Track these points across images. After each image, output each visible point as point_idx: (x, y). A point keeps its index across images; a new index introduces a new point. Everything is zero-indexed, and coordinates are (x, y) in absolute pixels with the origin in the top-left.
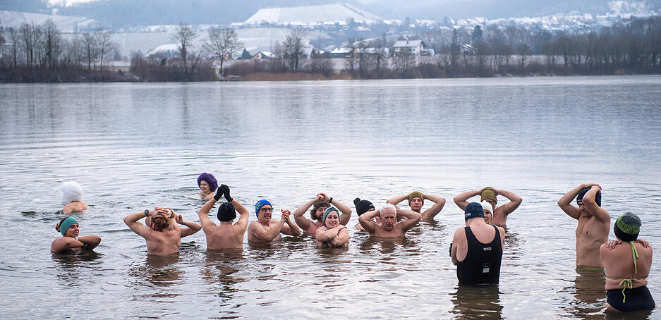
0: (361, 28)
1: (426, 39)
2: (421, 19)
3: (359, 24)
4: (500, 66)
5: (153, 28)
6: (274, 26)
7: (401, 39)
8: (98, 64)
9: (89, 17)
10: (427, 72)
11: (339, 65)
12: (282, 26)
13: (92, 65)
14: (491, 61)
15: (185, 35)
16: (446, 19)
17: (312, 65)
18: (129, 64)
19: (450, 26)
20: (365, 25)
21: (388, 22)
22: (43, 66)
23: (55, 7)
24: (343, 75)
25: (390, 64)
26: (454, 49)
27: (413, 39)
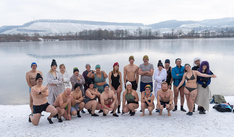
0: (202, 28)
1: (216, 30)
2: (214, 26)
3: (202, 27)
4: (233, 35)
5: (162, 29)
6: (185, 28)
7: (211, 30)
8: (158, 36)
9: (151, 27)
10: (218, 37)
11: (201, 35)
12: (186, 28)
13: (157, 36)
14: (231, 34)
15: (173, 30)
16: (219, 26)
17: (196, 36)
18: (163, 36)
19: (220, 27)
20: (203, 27)
21: (207, 27)
22: (148, 36)
23: (145, 25)
24: (201, 37)
25: (211, 35)
26: (222, 32)
27: (214, 30)
